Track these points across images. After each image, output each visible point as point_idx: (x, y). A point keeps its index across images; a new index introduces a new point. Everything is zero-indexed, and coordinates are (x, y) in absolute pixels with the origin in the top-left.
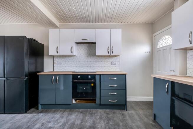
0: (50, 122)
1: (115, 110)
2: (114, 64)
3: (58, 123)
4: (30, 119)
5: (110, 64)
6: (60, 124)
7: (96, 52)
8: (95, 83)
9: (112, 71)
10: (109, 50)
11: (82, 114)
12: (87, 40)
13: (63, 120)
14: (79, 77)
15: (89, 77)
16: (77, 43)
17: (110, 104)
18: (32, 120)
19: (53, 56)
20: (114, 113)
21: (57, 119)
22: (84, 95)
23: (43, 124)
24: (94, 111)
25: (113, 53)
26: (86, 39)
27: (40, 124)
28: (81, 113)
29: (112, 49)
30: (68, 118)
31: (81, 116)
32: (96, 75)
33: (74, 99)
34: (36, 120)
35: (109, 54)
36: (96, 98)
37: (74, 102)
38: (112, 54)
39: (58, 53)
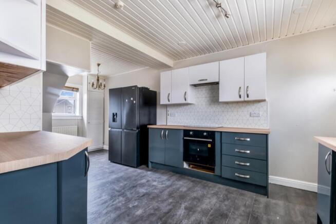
0: (155, 181)
1: (246, 192)
2: (255, 115)
3: (163, 184)
4: (139, 174)
5: (248, 116)
6: (164, 186)
7: (218, 97)
8: (213, 144)
9: (251, 127)
10: (241, 93)
11: (192, 183)
12: (206, 80)
13: (168, 183)
14: (191, 133)
15: (205, 134)
16: (195, 86)
17: (237, 179)
18: (141, 175)
19: (166, 106)
20: (242, 194)
21: (162, 180)
22: (198, 159)
23: (148, 181)
24: (211, 184)
25: (248, 97)
26: (205, 78)
27: (146, 181)
28: (192, 181)
29: (247, 91)
30: (174, 183)
31: (191, 184)
32: (215, 132)
33: (187, 163)
34: (144, 176)
35: (242, 99)
36: (215, 166)
37: (186, 166)
38: (246, 99)
39: (169, 101)
